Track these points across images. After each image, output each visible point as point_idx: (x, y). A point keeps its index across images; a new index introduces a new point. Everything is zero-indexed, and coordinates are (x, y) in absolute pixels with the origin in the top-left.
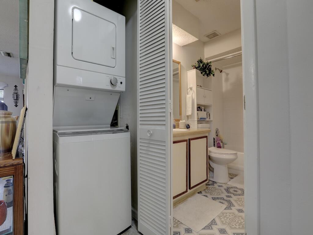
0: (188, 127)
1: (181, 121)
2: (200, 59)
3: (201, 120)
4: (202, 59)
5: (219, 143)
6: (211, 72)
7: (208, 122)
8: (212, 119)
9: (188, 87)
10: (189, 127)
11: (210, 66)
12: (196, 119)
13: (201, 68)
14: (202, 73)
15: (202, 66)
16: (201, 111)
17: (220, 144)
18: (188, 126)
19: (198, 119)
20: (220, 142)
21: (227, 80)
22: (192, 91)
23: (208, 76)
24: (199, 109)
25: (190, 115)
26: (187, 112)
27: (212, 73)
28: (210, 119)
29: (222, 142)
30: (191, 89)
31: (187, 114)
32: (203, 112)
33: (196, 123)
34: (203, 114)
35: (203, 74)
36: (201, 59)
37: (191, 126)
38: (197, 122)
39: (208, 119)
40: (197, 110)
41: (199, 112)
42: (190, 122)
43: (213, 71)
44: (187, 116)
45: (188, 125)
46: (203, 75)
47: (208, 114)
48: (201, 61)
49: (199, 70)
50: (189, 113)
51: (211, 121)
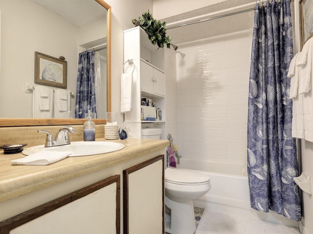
0: (123, 136)
1: (108, 124)
2: (147, 12)
3: (147, 123)
4: (150, 14)
5: (172, 157)
6: (165, 39)
7: (157, 125)
8: (164, 119)
9: (126, 60)
10: (126, 137)
11: (163, 29)
12: (139, 120)
13: (149, 28)
14: (150, 37)
15: (150, 24)
16: (148, 105)
17: (174, 159)
18: (123, 134)
19: (142, 120)
20: (174, 155)
21: (182, 63)
22: (133, 67)
23: (160, 46)
24: (143, 102)
25: (127, 112)
26: (122, 106)
27: (166, 42)
28: (160, 119)
29: (177, 155)
30: (131, 63)
31: (123, 111)
32: (150, 107)
33: (140, 128)
34: (150, 111)
35: (153, 40)
36: (148, 14)
37: (129, 134)
38: (140, 124)
39: (158, 121)
40: (142, 104)
41: (145, 107)
42: (127, 126)
43: (168, 38)
44: (121, 113)
45: (124, 131)
46: (153, 42)
47: (158, 111)
48: (148, 17)
49: (145, 30)
50: (126, 107)
51: (164, 123)
